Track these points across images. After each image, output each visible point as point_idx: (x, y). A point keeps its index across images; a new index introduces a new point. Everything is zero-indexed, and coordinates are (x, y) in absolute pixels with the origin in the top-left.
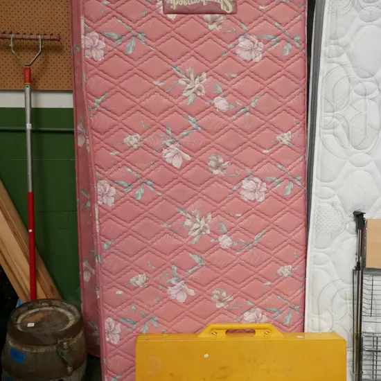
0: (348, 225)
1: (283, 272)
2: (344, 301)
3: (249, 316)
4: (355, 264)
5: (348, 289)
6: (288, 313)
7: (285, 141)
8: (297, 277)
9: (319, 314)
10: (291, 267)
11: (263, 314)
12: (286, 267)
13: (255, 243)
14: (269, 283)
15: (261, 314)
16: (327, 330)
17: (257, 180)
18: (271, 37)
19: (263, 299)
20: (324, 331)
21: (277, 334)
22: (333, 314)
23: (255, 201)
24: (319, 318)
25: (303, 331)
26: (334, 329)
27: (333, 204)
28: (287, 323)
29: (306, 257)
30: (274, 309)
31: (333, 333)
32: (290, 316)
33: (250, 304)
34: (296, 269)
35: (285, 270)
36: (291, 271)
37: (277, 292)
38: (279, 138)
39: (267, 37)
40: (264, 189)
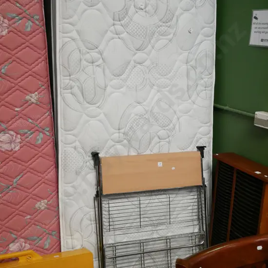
0: (88, 163)
1: (41, 206)
2: (89, 222)
3: (13, 247)
4: (95, 193)
5: (91, 213)
6: (47, 238)
7: (33, 100)
8: (52, 208)
9: (71, 236)
10: (46, 201)
11: (25, 243)
12: (42, 201)
13: (15, 185)
14: (29, 217)
15: (24, 244)
16: (79, 247)
17: (12, 133)
18: (14, 15)
19: (25, 231)
20: (76, 248)
21: (37, 258)
22: (82, 234)
23: (12, 150)
24: (72, 239)
25: (60, 251)
26: (84, 246)
27: (75, 148)
28: (47, 247)
29: (58, 192)
30: (35, 238)
31: (83, 249)
32: (49, 241)
33: (14, 236)
34: (50, 202)
35: (42, 205)
36: (47, 204)
37: (37, 223)
38: (28, 97)
39: (10, 15)
40: (19, 140)
